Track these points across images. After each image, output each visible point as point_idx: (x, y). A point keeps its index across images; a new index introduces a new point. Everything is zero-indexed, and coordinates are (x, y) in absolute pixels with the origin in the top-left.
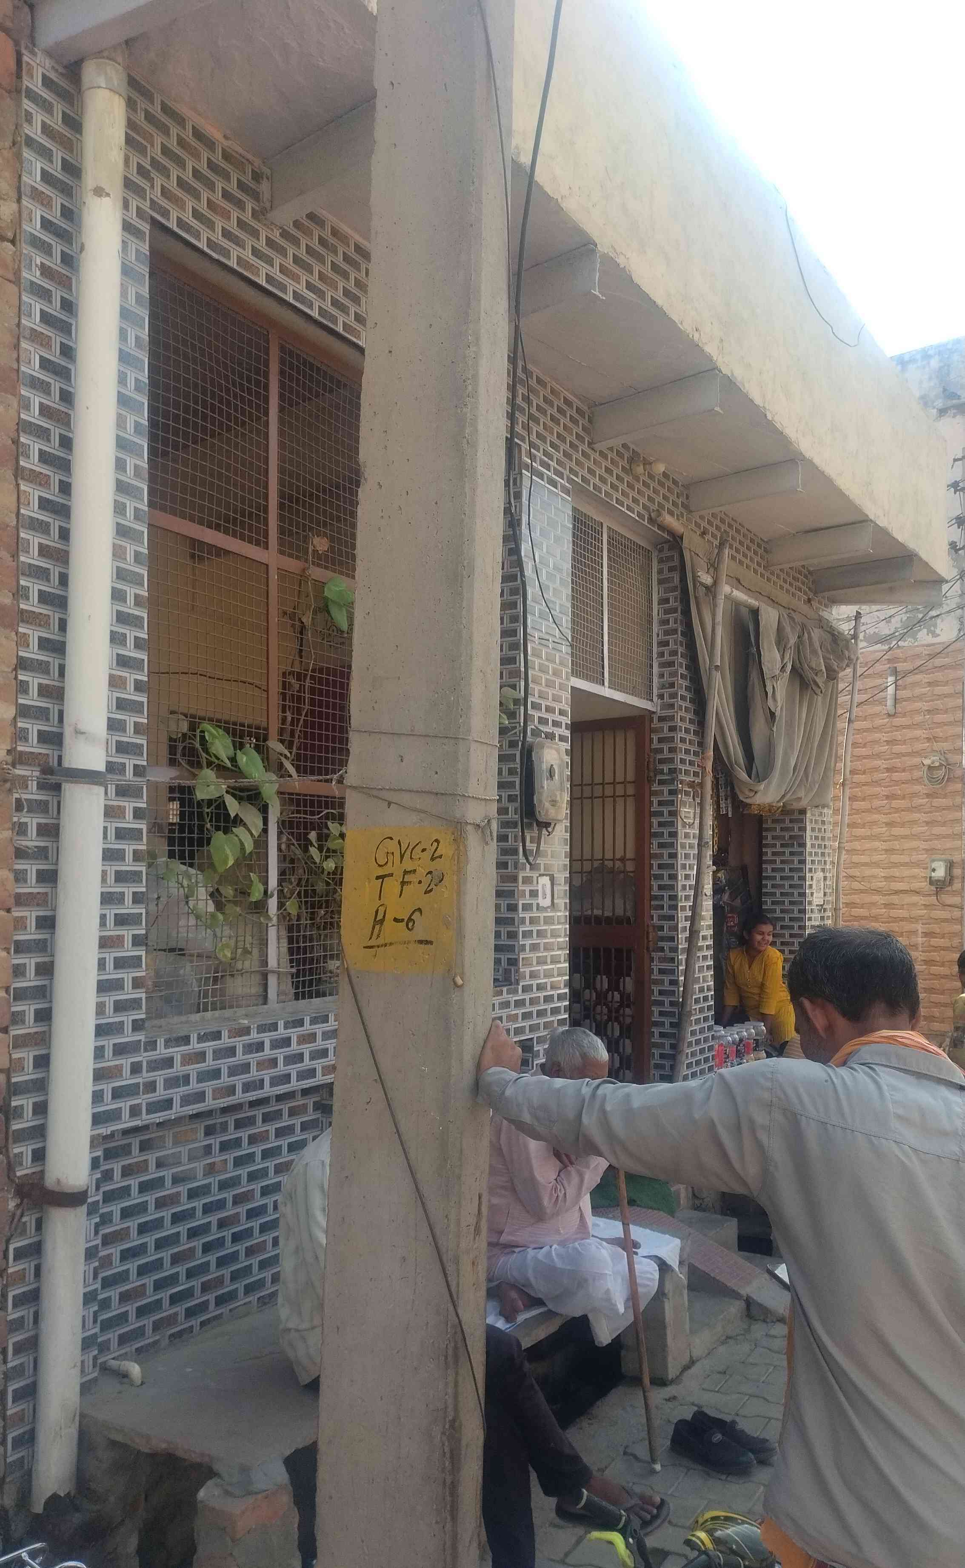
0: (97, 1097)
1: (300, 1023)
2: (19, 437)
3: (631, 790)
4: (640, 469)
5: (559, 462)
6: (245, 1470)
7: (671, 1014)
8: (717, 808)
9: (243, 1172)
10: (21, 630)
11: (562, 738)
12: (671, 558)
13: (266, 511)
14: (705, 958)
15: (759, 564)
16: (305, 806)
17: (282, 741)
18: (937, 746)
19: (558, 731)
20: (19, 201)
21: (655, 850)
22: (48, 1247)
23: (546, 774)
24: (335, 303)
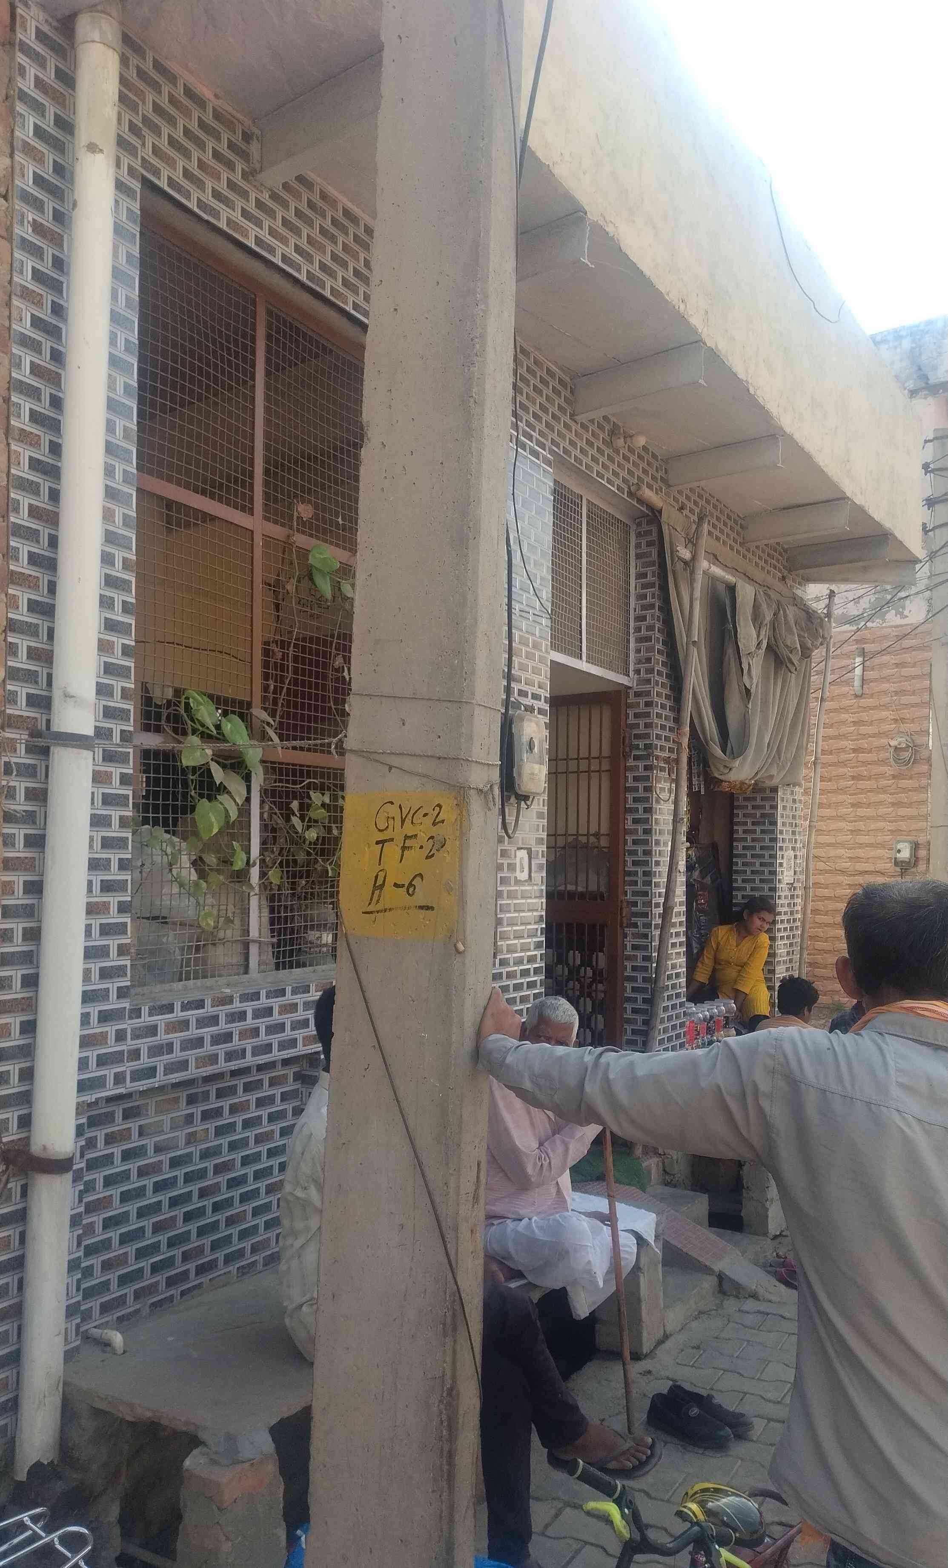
0: (83, 1064)
1: (282, 992)
2: (10, 395)
3: (606, 766)
4: (620, 442)
5: (541, 433)
6: (231, 1438)
7: (643, 990)
8: (690, 787)
9: (224, 1141)
10: (10, 591)
11: (541, 711)
12: (649, 532)
13: (251, 477)
14: (677, 934)
15: (735, 540)
16: (288, 775)
17: (265, 709)
18: (904, 727)
19: (537, 704)
20: (12, 155)
21: (629, 825)
22: (33, 1213)
23: (525, 747)
24: (323, 267)
